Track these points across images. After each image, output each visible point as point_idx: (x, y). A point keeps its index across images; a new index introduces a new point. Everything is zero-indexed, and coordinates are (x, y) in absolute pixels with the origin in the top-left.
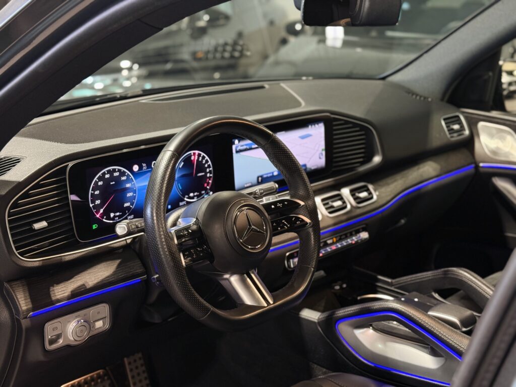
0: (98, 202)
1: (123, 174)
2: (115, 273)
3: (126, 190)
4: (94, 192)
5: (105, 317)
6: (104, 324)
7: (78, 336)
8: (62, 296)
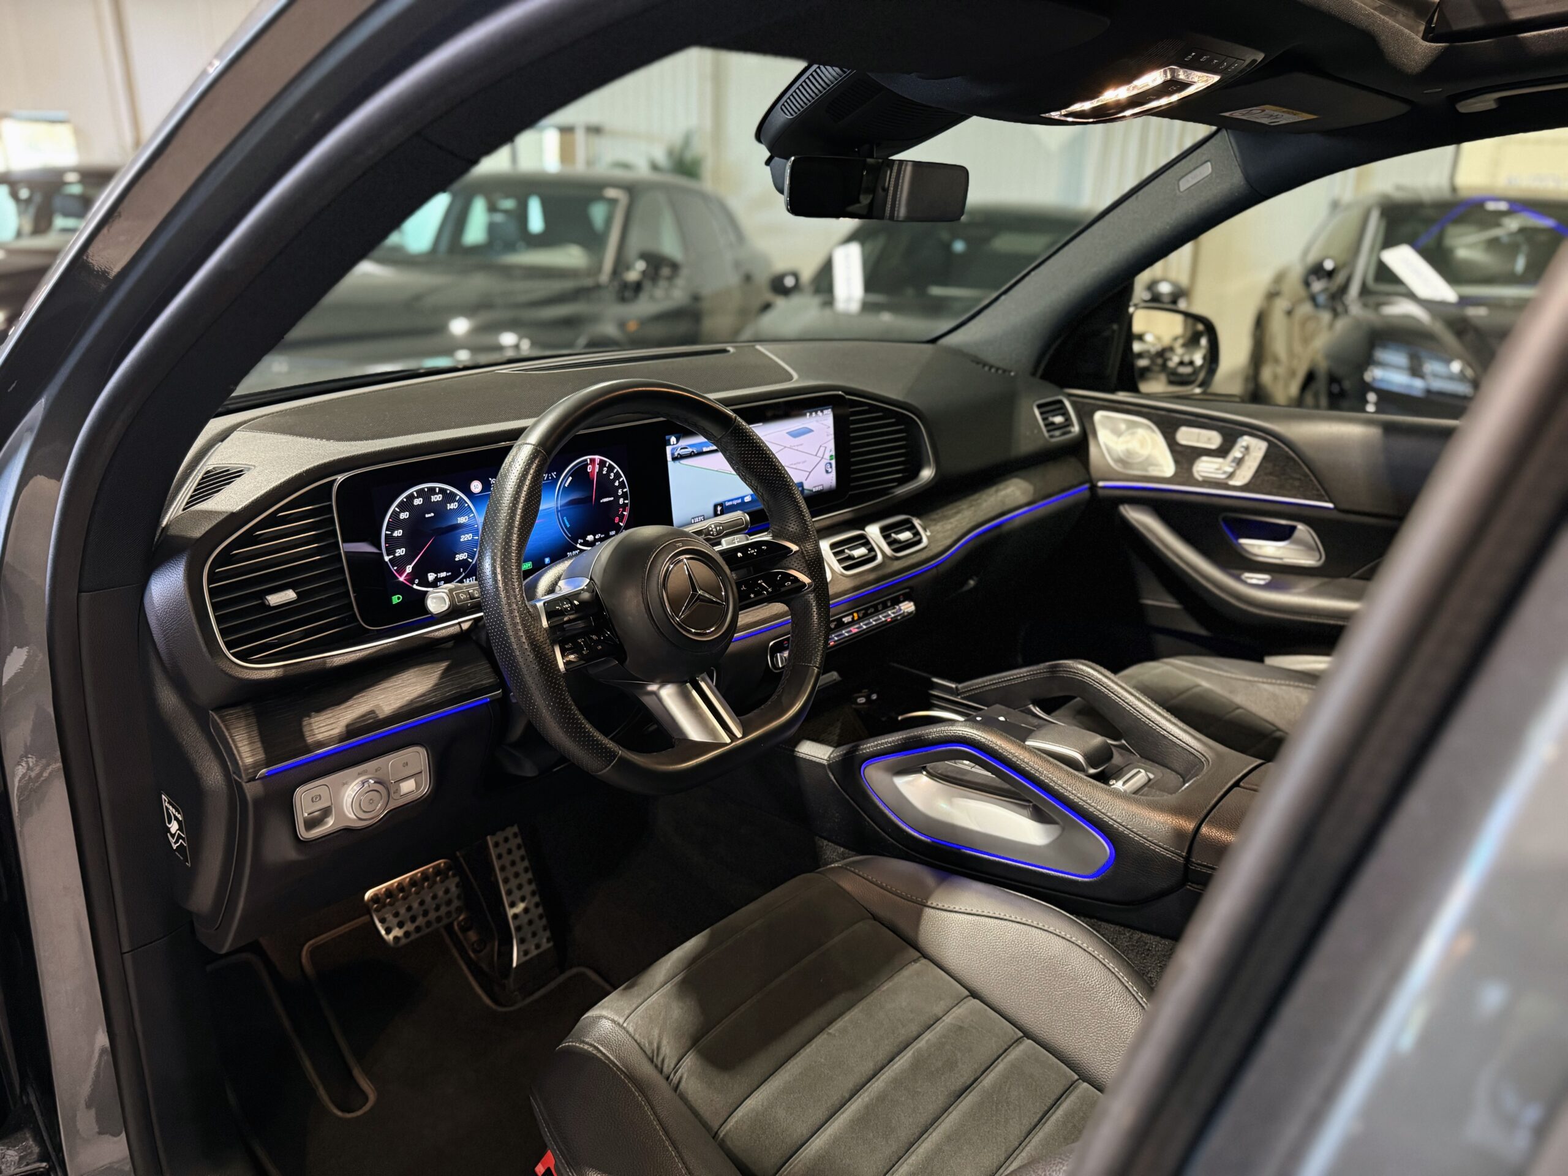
0: (400, 552)
1: (449, 497)
2: (436, 688)
3: (457, 527)
4: (393, 532)
5: (421, 772)
6: (418, 786)
7: (364, 812)
8: (326, 734)
